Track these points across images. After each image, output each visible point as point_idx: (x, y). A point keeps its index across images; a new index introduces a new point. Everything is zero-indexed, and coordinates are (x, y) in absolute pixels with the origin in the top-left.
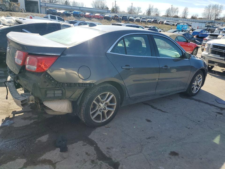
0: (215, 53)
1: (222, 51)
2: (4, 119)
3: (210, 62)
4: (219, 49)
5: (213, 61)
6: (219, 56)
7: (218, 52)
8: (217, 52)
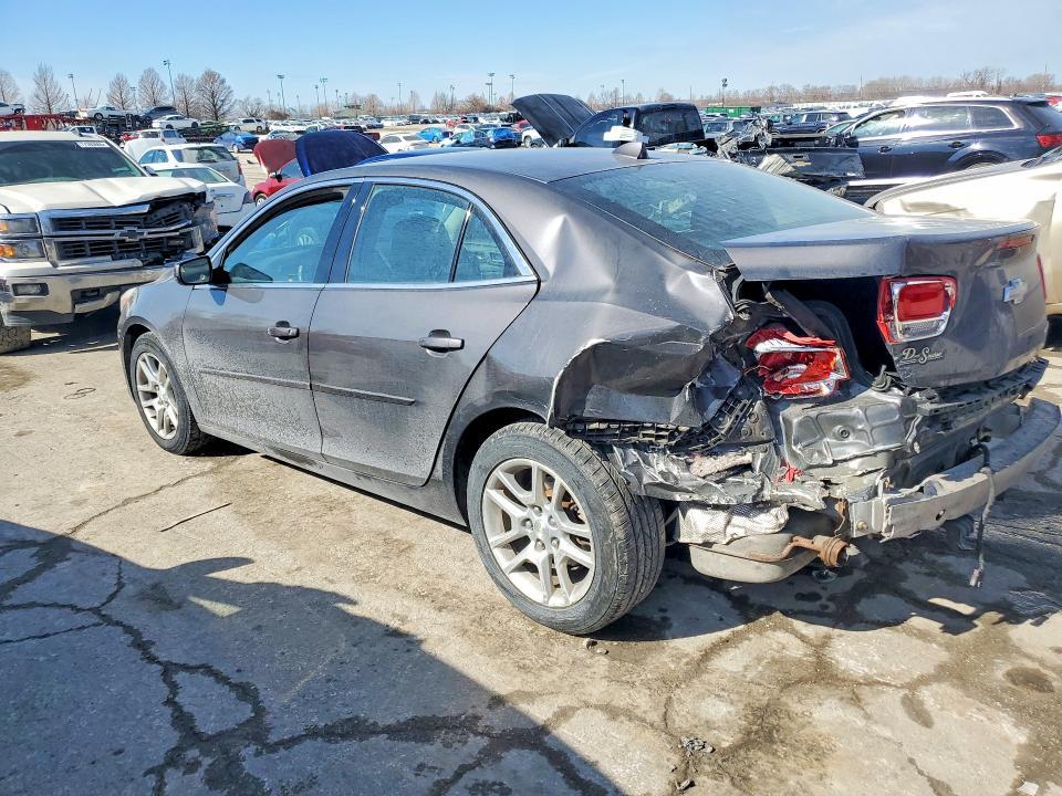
0: (75, 251)
1: (109, 235)
2: (1032, 624)
3: (81, 296)
4: (88, 228)
5: (97, 290)
6: (109, 257)
7: (92, 243)
8: (88, 249)
